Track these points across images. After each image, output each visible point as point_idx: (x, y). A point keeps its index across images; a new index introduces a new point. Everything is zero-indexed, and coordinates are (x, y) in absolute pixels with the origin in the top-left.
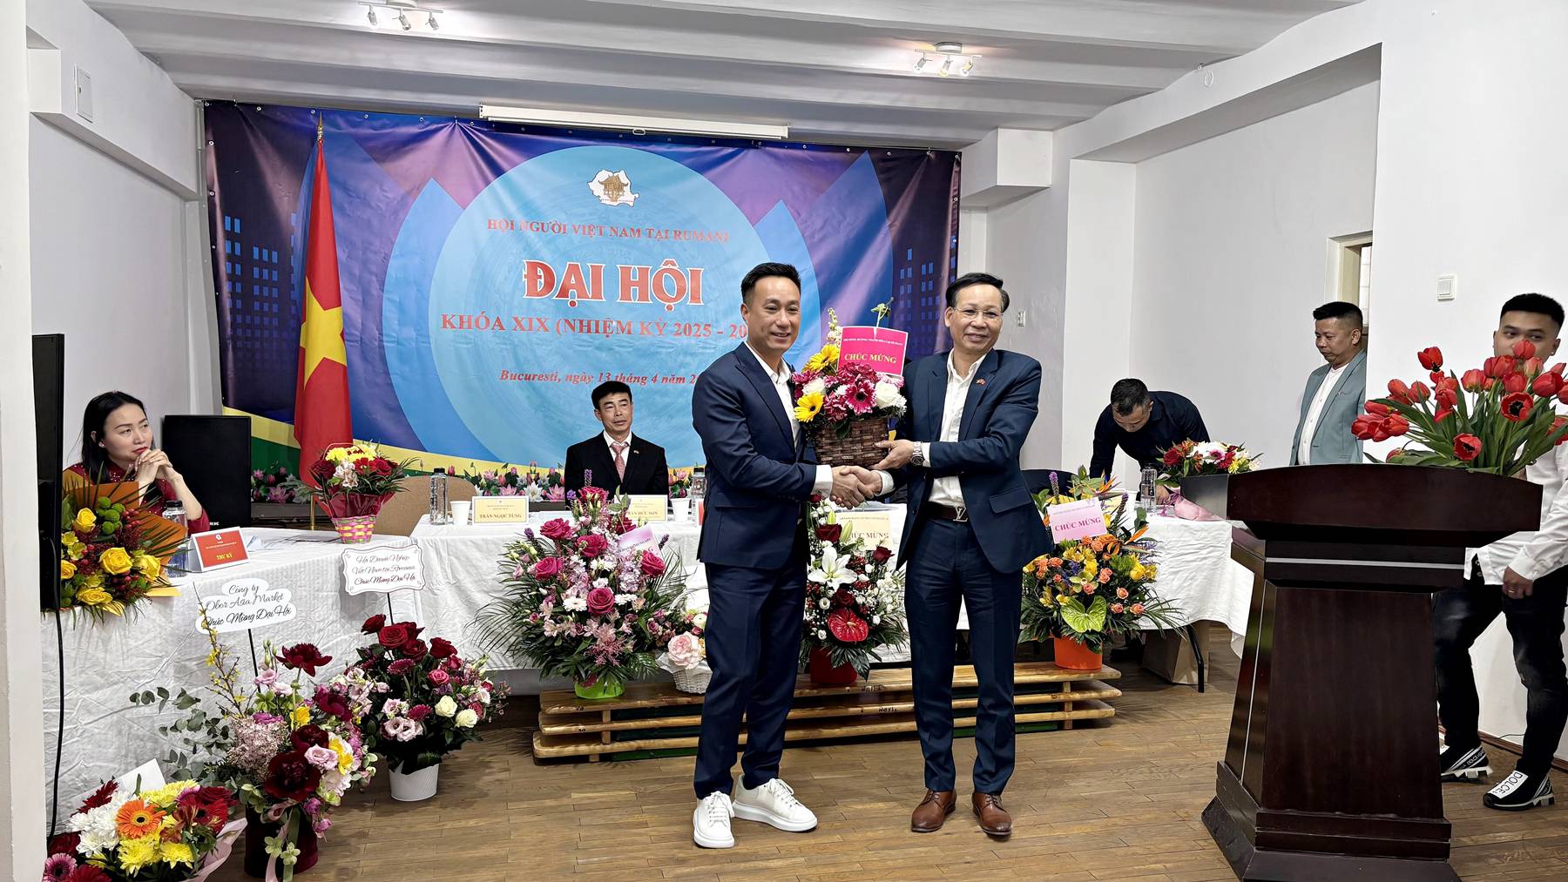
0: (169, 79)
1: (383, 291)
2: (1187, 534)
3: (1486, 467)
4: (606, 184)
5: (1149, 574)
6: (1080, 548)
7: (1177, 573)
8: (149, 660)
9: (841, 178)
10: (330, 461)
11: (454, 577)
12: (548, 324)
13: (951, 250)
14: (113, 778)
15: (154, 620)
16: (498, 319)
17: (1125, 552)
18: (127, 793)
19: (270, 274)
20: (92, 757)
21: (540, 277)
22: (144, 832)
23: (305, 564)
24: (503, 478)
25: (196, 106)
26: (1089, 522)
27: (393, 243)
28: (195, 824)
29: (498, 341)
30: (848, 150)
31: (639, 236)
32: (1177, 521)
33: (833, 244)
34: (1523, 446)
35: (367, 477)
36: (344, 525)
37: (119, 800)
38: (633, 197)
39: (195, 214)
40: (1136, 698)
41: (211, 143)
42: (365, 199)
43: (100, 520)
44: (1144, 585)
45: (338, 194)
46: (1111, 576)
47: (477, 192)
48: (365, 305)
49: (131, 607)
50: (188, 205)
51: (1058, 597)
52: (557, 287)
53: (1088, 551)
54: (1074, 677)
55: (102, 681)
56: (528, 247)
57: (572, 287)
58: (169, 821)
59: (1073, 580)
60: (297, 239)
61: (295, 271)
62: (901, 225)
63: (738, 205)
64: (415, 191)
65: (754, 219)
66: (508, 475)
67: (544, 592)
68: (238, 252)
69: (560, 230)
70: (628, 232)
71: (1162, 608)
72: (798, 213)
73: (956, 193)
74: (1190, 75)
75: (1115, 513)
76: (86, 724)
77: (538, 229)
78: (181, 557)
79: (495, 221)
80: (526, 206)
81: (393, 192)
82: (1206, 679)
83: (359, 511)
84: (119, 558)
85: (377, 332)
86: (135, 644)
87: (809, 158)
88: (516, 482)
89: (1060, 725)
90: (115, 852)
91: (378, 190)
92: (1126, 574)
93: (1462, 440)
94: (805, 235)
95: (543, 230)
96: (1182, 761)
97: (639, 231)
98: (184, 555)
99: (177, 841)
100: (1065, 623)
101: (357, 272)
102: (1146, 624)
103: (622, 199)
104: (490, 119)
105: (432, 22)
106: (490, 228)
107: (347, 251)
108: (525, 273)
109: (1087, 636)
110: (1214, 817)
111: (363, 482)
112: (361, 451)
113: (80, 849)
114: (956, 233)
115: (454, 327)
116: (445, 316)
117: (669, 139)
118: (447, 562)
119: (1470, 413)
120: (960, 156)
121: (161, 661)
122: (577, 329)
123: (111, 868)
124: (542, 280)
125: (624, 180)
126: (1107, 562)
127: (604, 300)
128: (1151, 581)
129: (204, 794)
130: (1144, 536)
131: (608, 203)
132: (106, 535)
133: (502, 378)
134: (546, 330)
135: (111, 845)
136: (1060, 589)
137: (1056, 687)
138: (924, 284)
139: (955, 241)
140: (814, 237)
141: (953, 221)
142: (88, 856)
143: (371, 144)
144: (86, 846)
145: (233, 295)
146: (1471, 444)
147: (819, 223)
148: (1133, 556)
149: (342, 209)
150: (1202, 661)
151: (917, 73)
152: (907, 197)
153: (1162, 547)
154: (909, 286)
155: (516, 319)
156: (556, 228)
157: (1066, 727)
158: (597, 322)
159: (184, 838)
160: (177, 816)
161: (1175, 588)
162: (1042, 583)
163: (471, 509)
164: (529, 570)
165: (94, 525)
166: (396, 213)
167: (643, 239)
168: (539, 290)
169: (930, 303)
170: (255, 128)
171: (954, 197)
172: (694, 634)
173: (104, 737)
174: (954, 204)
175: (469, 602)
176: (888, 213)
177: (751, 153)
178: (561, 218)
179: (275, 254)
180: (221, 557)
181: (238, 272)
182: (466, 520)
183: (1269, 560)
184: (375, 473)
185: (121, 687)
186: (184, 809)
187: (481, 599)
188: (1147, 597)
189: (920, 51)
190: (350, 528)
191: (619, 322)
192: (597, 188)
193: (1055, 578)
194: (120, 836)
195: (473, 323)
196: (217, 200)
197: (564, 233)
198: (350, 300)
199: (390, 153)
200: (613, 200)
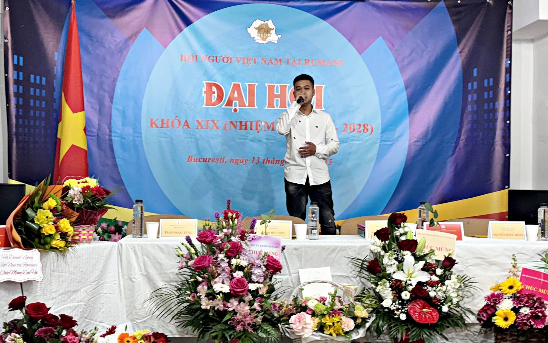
1: (112, 103)
4: (260, 29)
9: (424, 19)
12: (218, 124)
13: (506, 69)
16: (186, 121)
19: (41, 92)
21: (214, 93)
27: (119, 72)
29: (186, 136)
30: (428, 0)
31: (281, 64)
33: (418, 66)
38: (277, 37)
41: (7, 9)
42: (101, 42)
45: (85, 40)
47: (174, 37)
48: (100, 113)
52: (225, 99)
56: (206, 73)
57: (236, 99)
60: (58, 69)
61: (56, 89)
62: (469, 51)
63: (350, 40)
64: (134, 37)
65: (360, 51)
68: (21, 78)
69: (228, 61)
70: (273, 61)
72: (392, 45)
73: (510, 28)
77: (213, 60)
79: (185, 56)
80: (206, 46)
81: (120, 37)
85: (108, 131)
87: (400, 6)
91: (110, 36)
94: (398, 60)
95: (216, 61)
97: (280, 60)
101: (95, 90)
103: (269, 39)
106: (182, 60)
107: (90, 76)
108: (204, 90)
114: (510, 56)
115: (158, 127)
116: (152, 120)
120: (512, 2)
122: (238, 128)
124: (216, 95)
125: (271, 25)
127: (256, 108)
131: (261, 41)
133: (188, 161)
134: (217, 128)
138: (486, 93)
139: (509, 62)
140: (404, 62)
141: (507, 48)
145: (18, 106)
147: (408, 52)
149: (87, 50)
152: (473, 31)
154: (475, 95)
155: (198, 121)
156: (225, 60)
158: (251, 123)
166: (121, 51)
167: (284, 66)
168: (213, 101)
169: (491, 107)
171: (508, 31)
174: (508, 36)
176: (459, 43)
177: (359, 5)
179: (44, 79)
181: (21, 91)
191: (266, 123)
195: (170, 124)
196: (9, 45)
197: (231, 63)
198: (90, 108)
199: (118, 12)
200: (264, 40)
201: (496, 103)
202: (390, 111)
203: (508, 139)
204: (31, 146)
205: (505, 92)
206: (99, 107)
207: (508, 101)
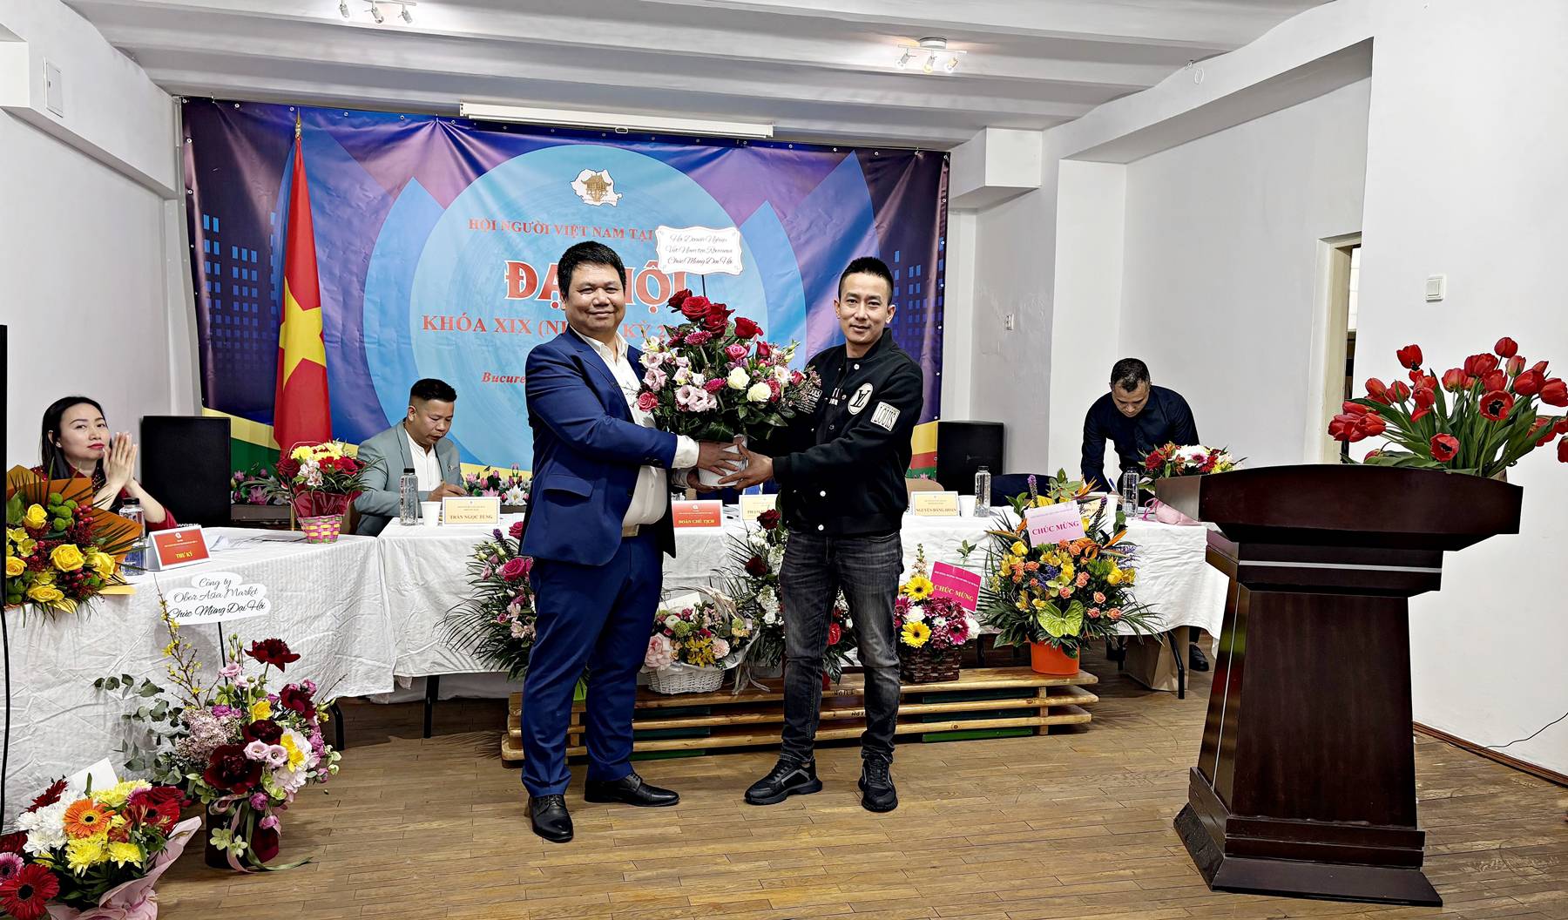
0: (144, 74)
1: (363, 291)
2: (1168, 539)
3: (1465, 468)
4: (589, 184)
5: (1127, 578)
6: (1058, 552)
7: (1159, 577)
8: (102, 658)
9: (828, 178)
10: (295, 460)
11: (423, 578)
12: (530, 326)
13: (939, 252)
14: (64, 777)
15: (108, 618)
16: (480, 320)
17: (1103, 556)
18: (76, 793)
19: (250, 274)
20: (46, 756)
21: (522, 278)
22: (92, 832)
23: (267, 563)
24: (485, 482)
25: (175, 103)
26: (1067, 525)
27: (374, 244)
28: (145, 824)
29: (479, 343)
30: (835, 150)
31: (622, 237)
32: (1158, 526)
33: (821, 244)
34: (1503, 446)
35: (332, 477)
36: (310, 524)
37: (67, 799)
38: (616, 196)
39: (175, 212)
40: (1114, 704)
41: (190, 141)
42: (345, 198)
43: (51, 516)
44: (1122, 589)
45: (318, 193)
46: (1089, 581)
47: (458, 193)
48: (346, 306)
49: (84, 605)
50: (167, 203)
51: (1034, 601)
52: (540, 288)
53: (1065, 554)
54: (1050, 682)
55: (54, 679)
56: (509, 247)
58: (118, 820)
59: (1049, 584)
60: (277, 239)
61: (275, 271)
62: (888, 225)
63: (722, 205)
64: (396, 190)
65: (738, 221)
66: (490, 479)
67: (512, 593)
68: (217, 252)
69: (542, 231)
70: (611, 232)
71: (1140, 614)
72: (783, 213)
73: (945, 194)
74: (1181, 72)
75: (1095, 517)
76: (37, 723)
77: (520, 229)
78: (138, 555)
79: (477, 221)
80: (509, 206)
81: (374, 191)
82: (1186, 686)
83: (325, 510)
84: (71, 555)
85: (358, 333)
86: (88, 642)
87: (795, 158)
88: (499, 485)
89: (1035, 731)
90: (63, 852)
91: (358, 189)
92: (1104, 578)
93: (1438, 439)
94: (791, 237)
95: (525, 229)
96: (1158, 768)
97: (622, 232)
98: (142, 553)
99: (125, 841)
100: (1041, 628)
101: (337, 272)
102: (1124, 629)
103: (605, 199)
104: (470, 117)
105: (405, 15)
106: (471, 228)
107: (327, 250)
108: (507, 273)
109: (1062, 640)
110: (1186, 823)
111: (329, 481)
112: (326, 450)
113: (27, 848)
114: (944, 235)
115: (435, 329)
117: (653, 139)
118: (414, 562)
119: (1449, 413)
120: (949, 157)
121: (115, 660)
123: (59, 867)
124: (525, 281)
125: (607, 179)
126: (1085, 566)
128: (1129, 585)
129: (155, 795)
130: (1124, 539)
131: (592, 202)
132: (58, 532)
133: (483, 380)
134: (528, 331)
135: (58, 844)
136: (1036, 592)
137: (1031, 692)
138: (911, 286)
139: (943, 243)
140: (799, 239)
141: (941, 223)
142: (35, 855)
143: (351, 143)
144: (34, 845)
145: (212, 294)
146: (1448, 445)
147: (805, 225)
148: (1112, 560)
149: (321, 209)
150: (1182, 667)
151: (900, 69)
152: (895, 197)
153: (1142, 552)
155: (497, 320)
156: (539, 228)
157: (1041, 733)
159: (133, 838)
160: (126, 815)
161: (1155, 593)
162: (1019, 588)
163: (441, 509)
164: (497, 571)
165: (44, 521)
166: (376, 212)
167: (627, 241)
168: (521, 291)
169: (918, 307)
170: (234, 125)
171: (942, 198)
172: (665, 636)
173: (56, 736)
174: (943, 205)
175: (437, 603)
176: (875, 216)
177: (737, 151)
178: (542, 218)
179: (254, 254)
180: (181, 556)
181: (217, 271)
182: (437, 521)
183: (1242, 563)
184: (340, 472)
185: (72, 686)
186: (133, 808)
187: (449, 600)
188: (1125, 602)
189: (904, 46)
190: (316, 528)
192: (580, 188)
193: (1031, 582)
194: (68, 835)
195: (454, 325)
196: (195, 199)
197: (547, 233)
198: (329, 300)
199: (370, 152)
200: (597, 201)
201: (925, 300)
202: (780, 310)
203: (939, 352)
204: (238, 356)
205: (937, 284)
206: (344, 300)
207: (940, 298)
